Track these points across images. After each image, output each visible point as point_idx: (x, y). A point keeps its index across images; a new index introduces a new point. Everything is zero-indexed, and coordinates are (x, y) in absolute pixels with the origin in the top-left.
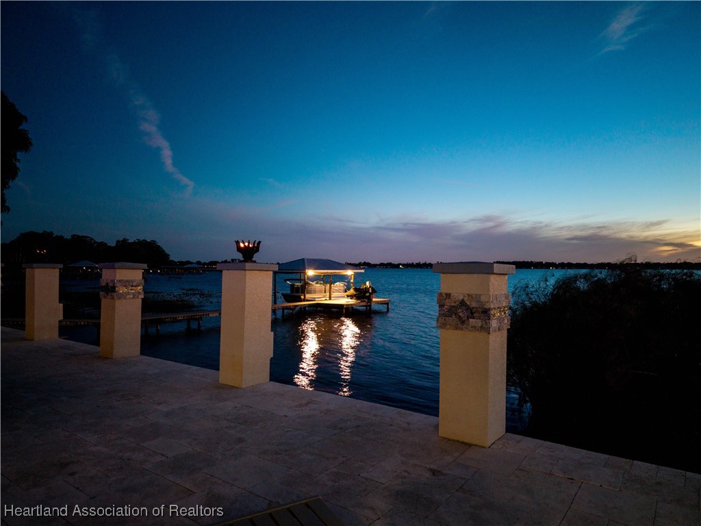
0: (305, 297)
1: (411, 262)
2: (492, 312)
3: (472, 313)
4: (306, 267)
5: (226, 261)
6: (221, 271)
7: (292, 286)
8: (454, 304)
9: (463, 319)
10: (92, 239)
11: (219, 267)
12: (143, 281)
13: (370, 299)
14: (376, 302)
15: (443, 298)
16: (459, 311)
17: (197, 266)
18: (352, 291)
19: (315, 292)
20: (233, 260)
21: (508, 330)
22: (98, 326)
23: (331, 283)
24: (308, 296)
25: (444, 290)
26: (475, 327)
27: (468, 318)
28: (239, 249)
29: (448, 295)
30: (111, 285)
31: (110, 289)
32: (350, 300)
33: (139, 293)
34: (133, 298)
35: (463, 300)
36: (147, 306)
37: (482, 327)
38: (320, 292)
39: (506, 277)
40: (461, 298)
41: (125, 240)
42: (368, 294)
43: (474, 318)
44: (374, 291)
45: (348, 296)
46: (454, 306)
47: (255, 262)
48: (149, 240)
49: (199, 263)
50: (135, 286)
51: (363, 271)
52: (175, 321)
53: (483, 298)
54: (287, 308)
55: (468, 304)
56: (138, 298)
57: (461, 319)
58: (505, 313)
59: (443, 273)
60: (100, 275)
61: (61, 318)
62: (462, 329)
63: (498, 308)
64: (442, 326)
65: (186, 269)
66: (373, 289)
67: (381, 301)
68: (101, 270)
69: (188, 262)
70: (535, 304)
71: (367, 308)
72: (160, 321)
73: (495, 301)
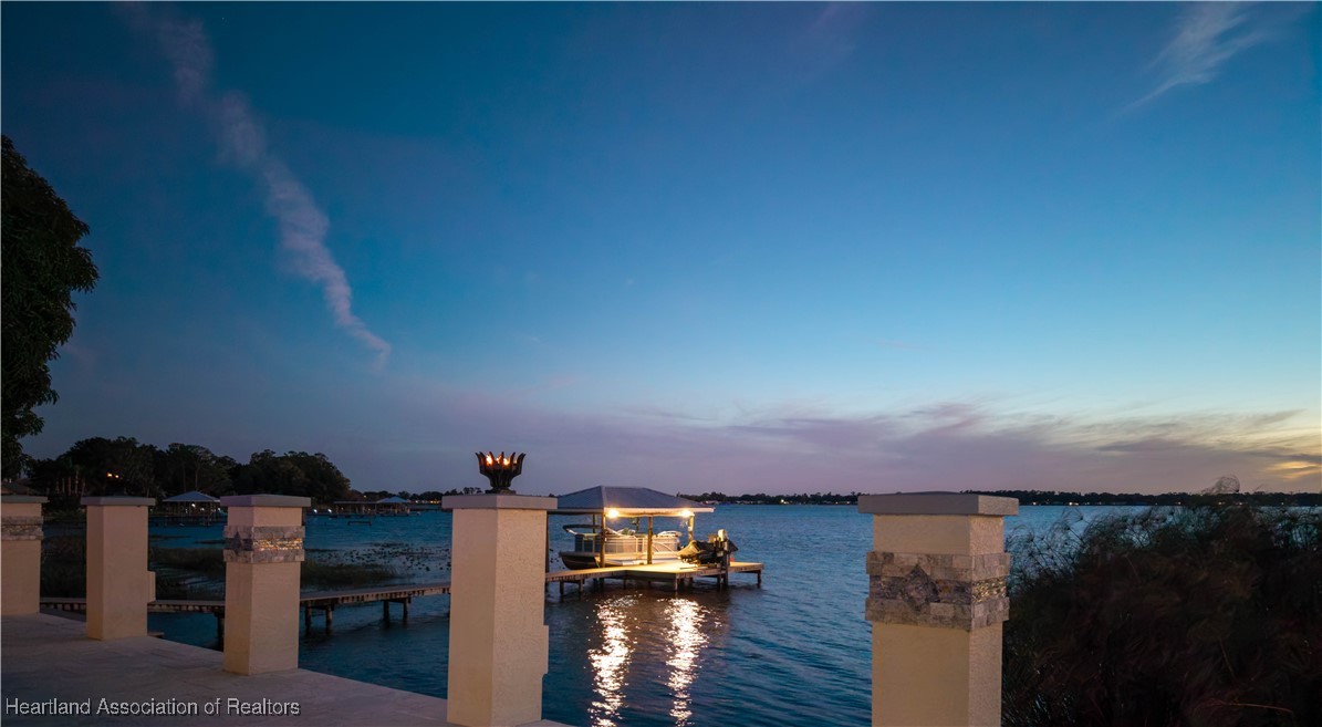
0: (602, 558)
1: (801, 494)
2: (975, 590)
3: (935, 591)
4: (605, 501)
5: (454, 493)
6: (451, 511)
7: (579, 538)
8: (899, 575)
9: (918, 603)
10: (207, 452)
11: (446, 503)
12: (303, 530)
13: (724, 563)
14: (736, 568)
15: (878, 564)
16: (910, 587)
17: (400, 501)
18: (690, 549)
19: (621, 550)
20: (467, 490)
21: (1005, 623)
22: (220, 614)
23: (652, 532)
24: (608, 557)
25: (882, 547)
26: (941, 618)
27: (928, 601)
28: (485, 469)
29: (889, 557)
30: (244, 536)
31: (243, 545)
32: (688, 565)
33: (297, 552)
34: (286, 561)
35: (917, 565)
36: (310, 576)
37: (955, 618)
38: (631, 549)
39: (1001, 521)
40: (914, 561)
41: (266, 454)
42: (721, 554)
43: (939, 601)
44: (733, 548)
45: (683, 557)
46: (900, 579)
47: (513, 493)
48: (311, 454)
49: (404, 495)
50: (289, 539)
51: (711, 510)
52: (360, 603)
53: (957, 563)
54: (569, 580)
55: (928, 574)
56: (294, 560)
57: (915, 602)
58: (998, 591)
59: (879, 514)
60: (222, 520)
61: (153, 599)
62: (916, 623)
63: (987, 581)
64: (876, 614)
65: (380, 505)
66: (730, 544)
67: (746, 567)
68: (225, 509)
69: (384, 494)
70: (1046, 574)
71: (719, 580)
72: (332, 604)
73: (980, 569)
